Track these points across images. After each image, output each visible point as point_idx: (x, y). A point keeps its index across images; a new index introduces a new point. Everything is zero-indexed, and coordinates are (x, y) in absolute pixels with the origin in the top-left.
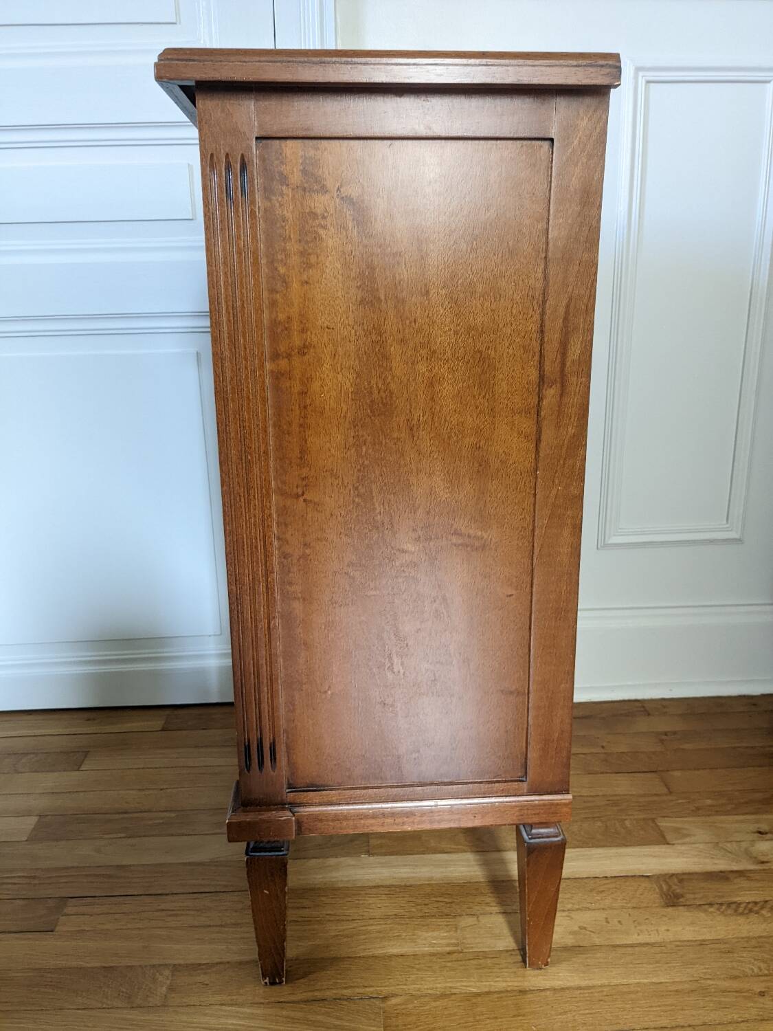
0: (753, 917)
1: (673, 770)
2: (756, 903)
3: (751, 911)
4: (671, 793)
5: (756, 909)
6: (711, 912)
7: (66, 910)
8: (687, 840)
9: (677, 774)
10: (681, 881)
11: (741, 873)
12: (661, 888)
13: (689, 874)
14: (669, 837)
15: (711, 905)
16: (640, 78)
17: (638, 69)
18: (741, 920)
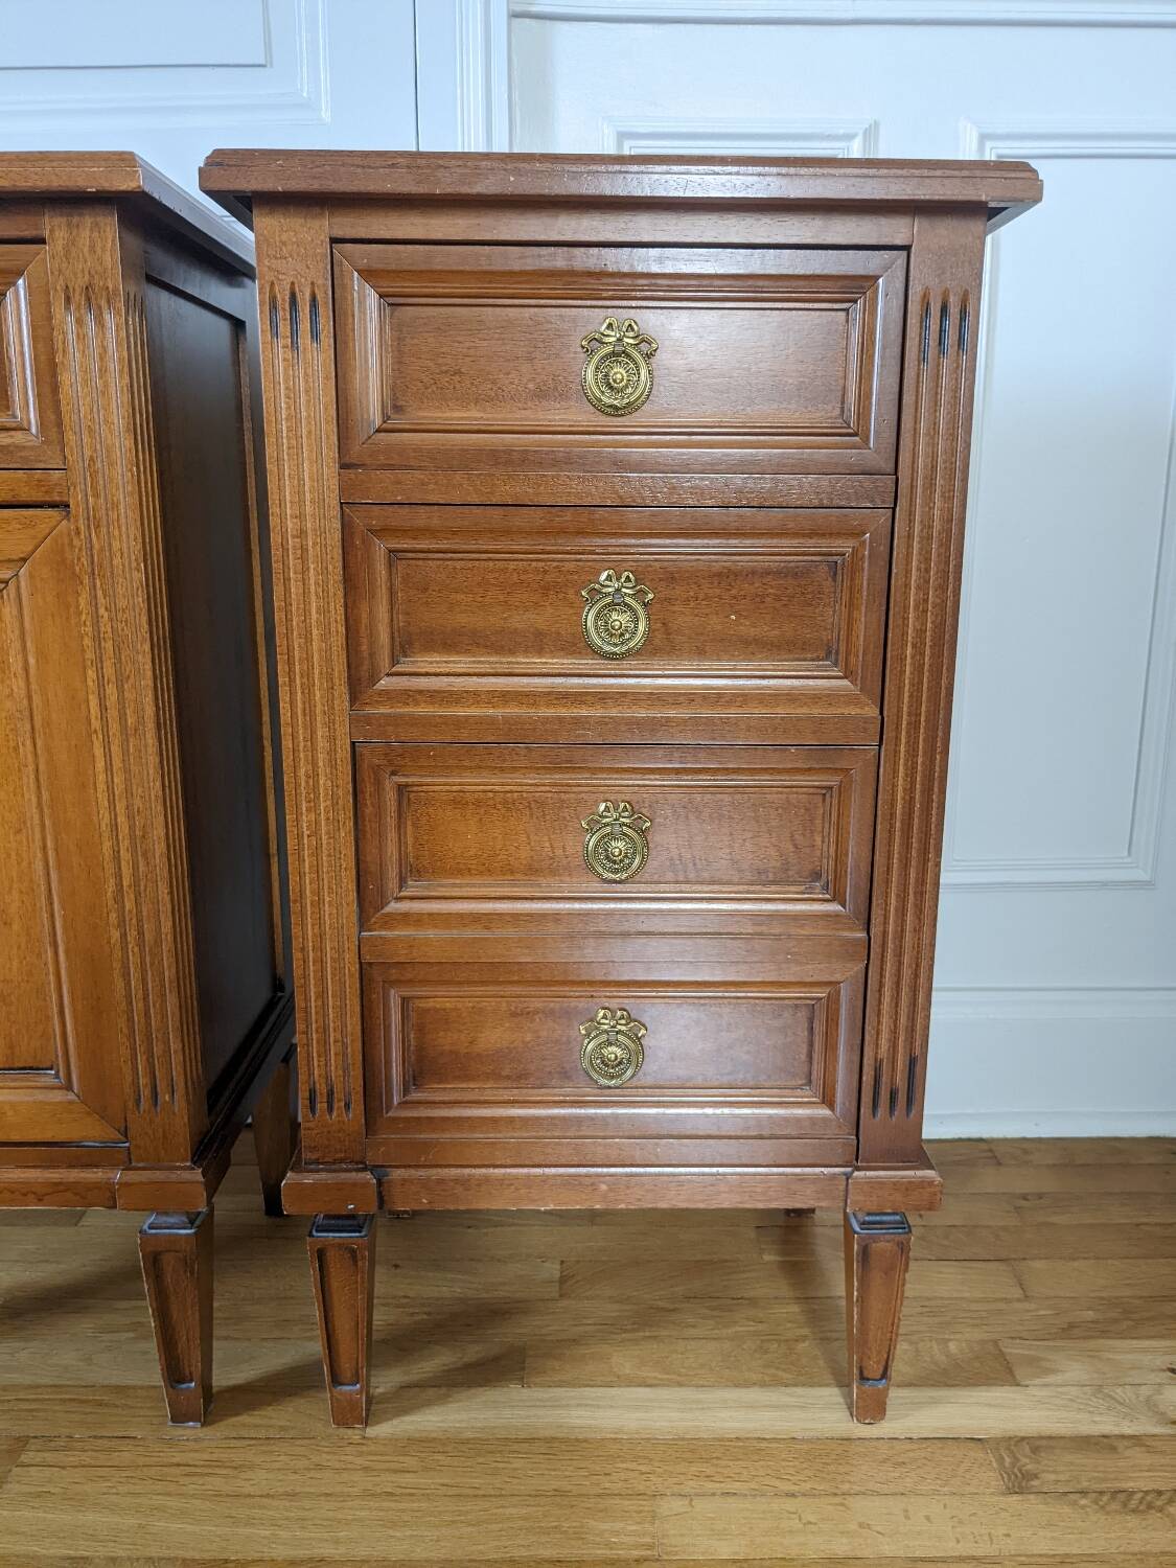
0: (1154, 1516)
1: (1032, 1259)
2: (1160, 1493)
3: (1150, 1506)
4: (1027, 1298)
5: (1159, 1503)
6: (1083, 1507)
7: (24, 1458)
8: (1050, 1379)
9: (1038, 1264)
10: (1035, 1450)
11: (1136, 1440)
12: (1001, 1460)
13: (1050, 1438)
14: (1019, 1373)
15: (1083, 1493)
17: (983, 138)
18: (1132, 1521)
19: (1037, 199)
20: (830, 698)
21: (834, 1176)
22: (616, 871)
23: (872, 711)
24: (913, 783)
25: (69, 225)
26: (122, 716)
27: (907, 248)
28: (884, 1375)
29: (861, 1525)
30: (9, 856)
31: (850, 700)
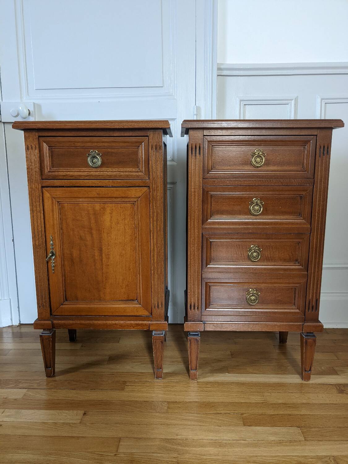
4: (338, 359)
7: (127, 385)
8: (346, 374)
9: (340, 353)
10: (344, 386)
12: (337, 388)
14: (339, 373)
16: (323, 102)
17: (322, 99)
19: (344, 127)
20: (300, 224)
21: (300, 325)
22: (255, 259)
23: (309, 226)
24: (317, 241)
25: (153, 133)
26: (157, 228)
27: (317, 135)
28: (310, 370)
29: (308, 398)
30: (131, 256)
31: (304, 224)
